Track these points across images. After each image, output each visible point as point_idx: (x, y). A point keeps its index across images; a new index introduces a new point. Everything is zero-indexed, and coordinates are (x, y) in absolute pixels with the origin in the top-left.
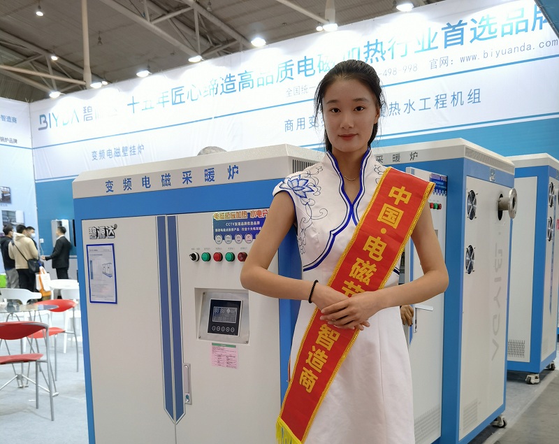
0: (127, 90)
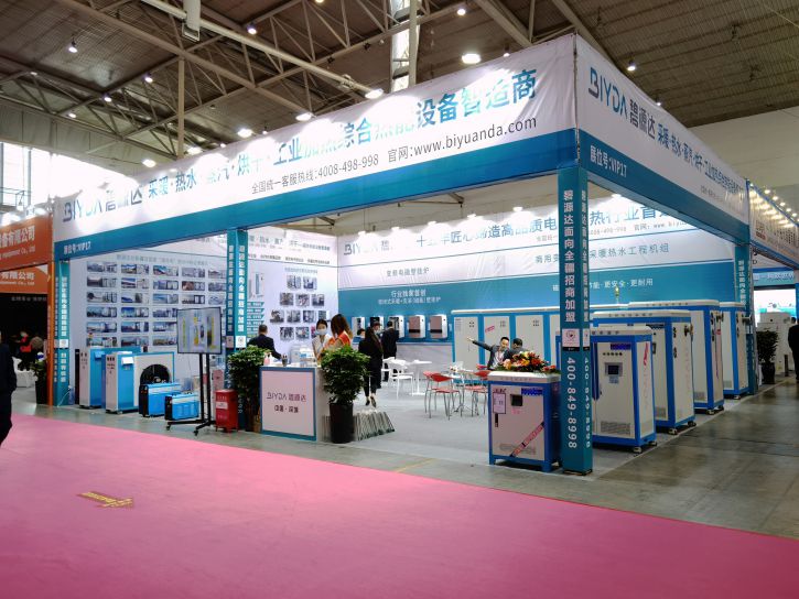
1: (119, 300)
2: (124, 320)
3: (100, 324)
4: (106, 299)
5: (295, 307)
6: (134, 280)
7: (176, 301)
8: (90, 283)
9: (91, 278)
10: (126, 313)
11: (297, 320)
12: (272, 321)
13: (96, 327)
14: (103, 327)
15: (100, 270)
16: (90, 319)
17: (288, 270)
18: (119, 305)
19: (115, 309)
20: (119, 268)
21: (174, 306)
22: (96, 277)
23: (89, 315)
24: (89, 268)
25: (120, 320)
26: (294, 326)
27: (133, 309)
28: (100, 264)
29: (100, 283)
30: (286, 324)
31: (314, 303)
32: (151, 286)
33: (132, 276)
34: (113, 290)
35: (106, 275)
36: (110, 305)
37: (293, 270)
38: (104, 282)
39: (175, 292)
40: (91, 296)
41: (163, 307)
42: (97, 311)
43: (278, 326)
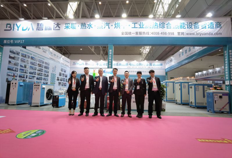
0: (96, 62)
1: (19, 66)
2: (20, 73)
3: (12, 73)
4: (15, 64)
5: (62, 77)
6: (25, 60)
7: (36, 70)
8: (10, 57)
9: (11, 56)
10: (21, 71)
11: (62, 81)
12: (57, 80)
13: (10, 74)
14: (13, 75)
15: (14, 53)
16: (9, 71)
17: (61, 66)
18: (19, 67)
19: (18, 68)
20: (20, 54)
21: (35, 71)
22: (13, 55)
23: (8, 69)
24: (11, 52)
25: (19, 73)
26: (61, 82)
27: (23, 70)
28: (15, 51)
29: (13, 58)
30: (60, 81)
31: (65, 77)
32: (30, 63)
33: (24, 58)
34: (18, 62)
35: (16, 56)
36: (16, 67)
37: (63, 67)
38: (15, 58)
39: (36, 67)
40: (10, 62)
41: (32, 71)
42: (11, 68)
43: (58, 81)
